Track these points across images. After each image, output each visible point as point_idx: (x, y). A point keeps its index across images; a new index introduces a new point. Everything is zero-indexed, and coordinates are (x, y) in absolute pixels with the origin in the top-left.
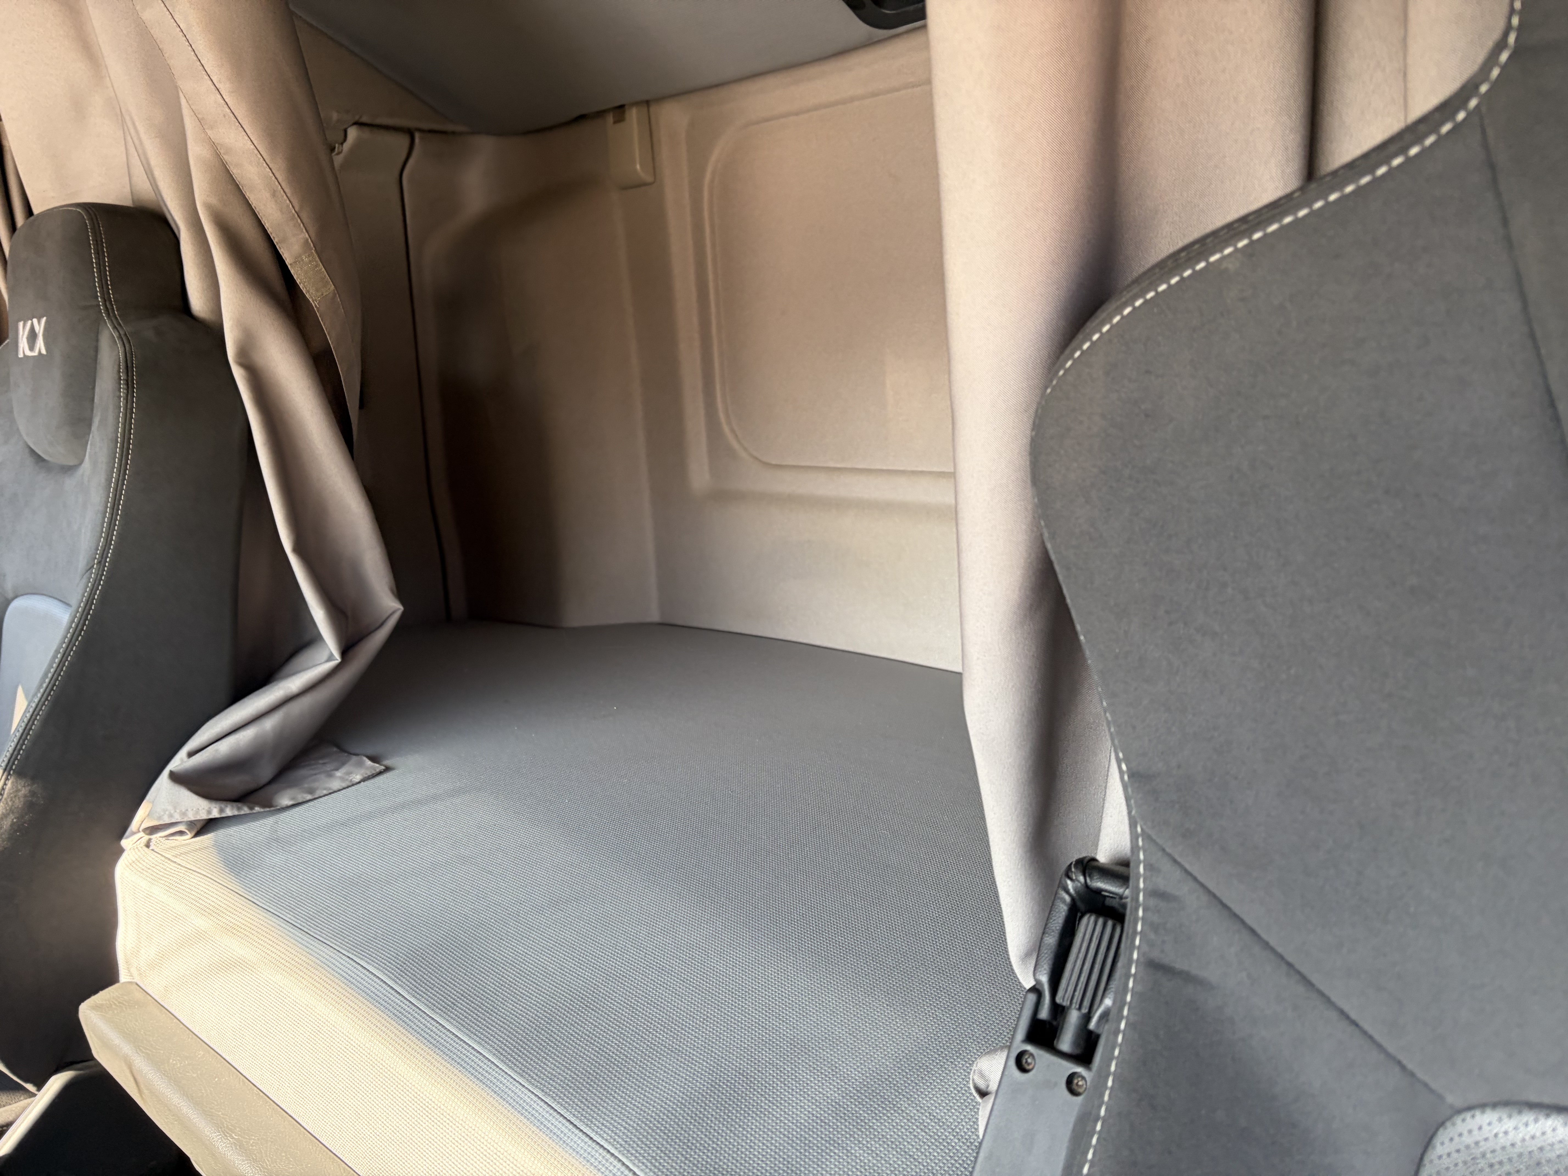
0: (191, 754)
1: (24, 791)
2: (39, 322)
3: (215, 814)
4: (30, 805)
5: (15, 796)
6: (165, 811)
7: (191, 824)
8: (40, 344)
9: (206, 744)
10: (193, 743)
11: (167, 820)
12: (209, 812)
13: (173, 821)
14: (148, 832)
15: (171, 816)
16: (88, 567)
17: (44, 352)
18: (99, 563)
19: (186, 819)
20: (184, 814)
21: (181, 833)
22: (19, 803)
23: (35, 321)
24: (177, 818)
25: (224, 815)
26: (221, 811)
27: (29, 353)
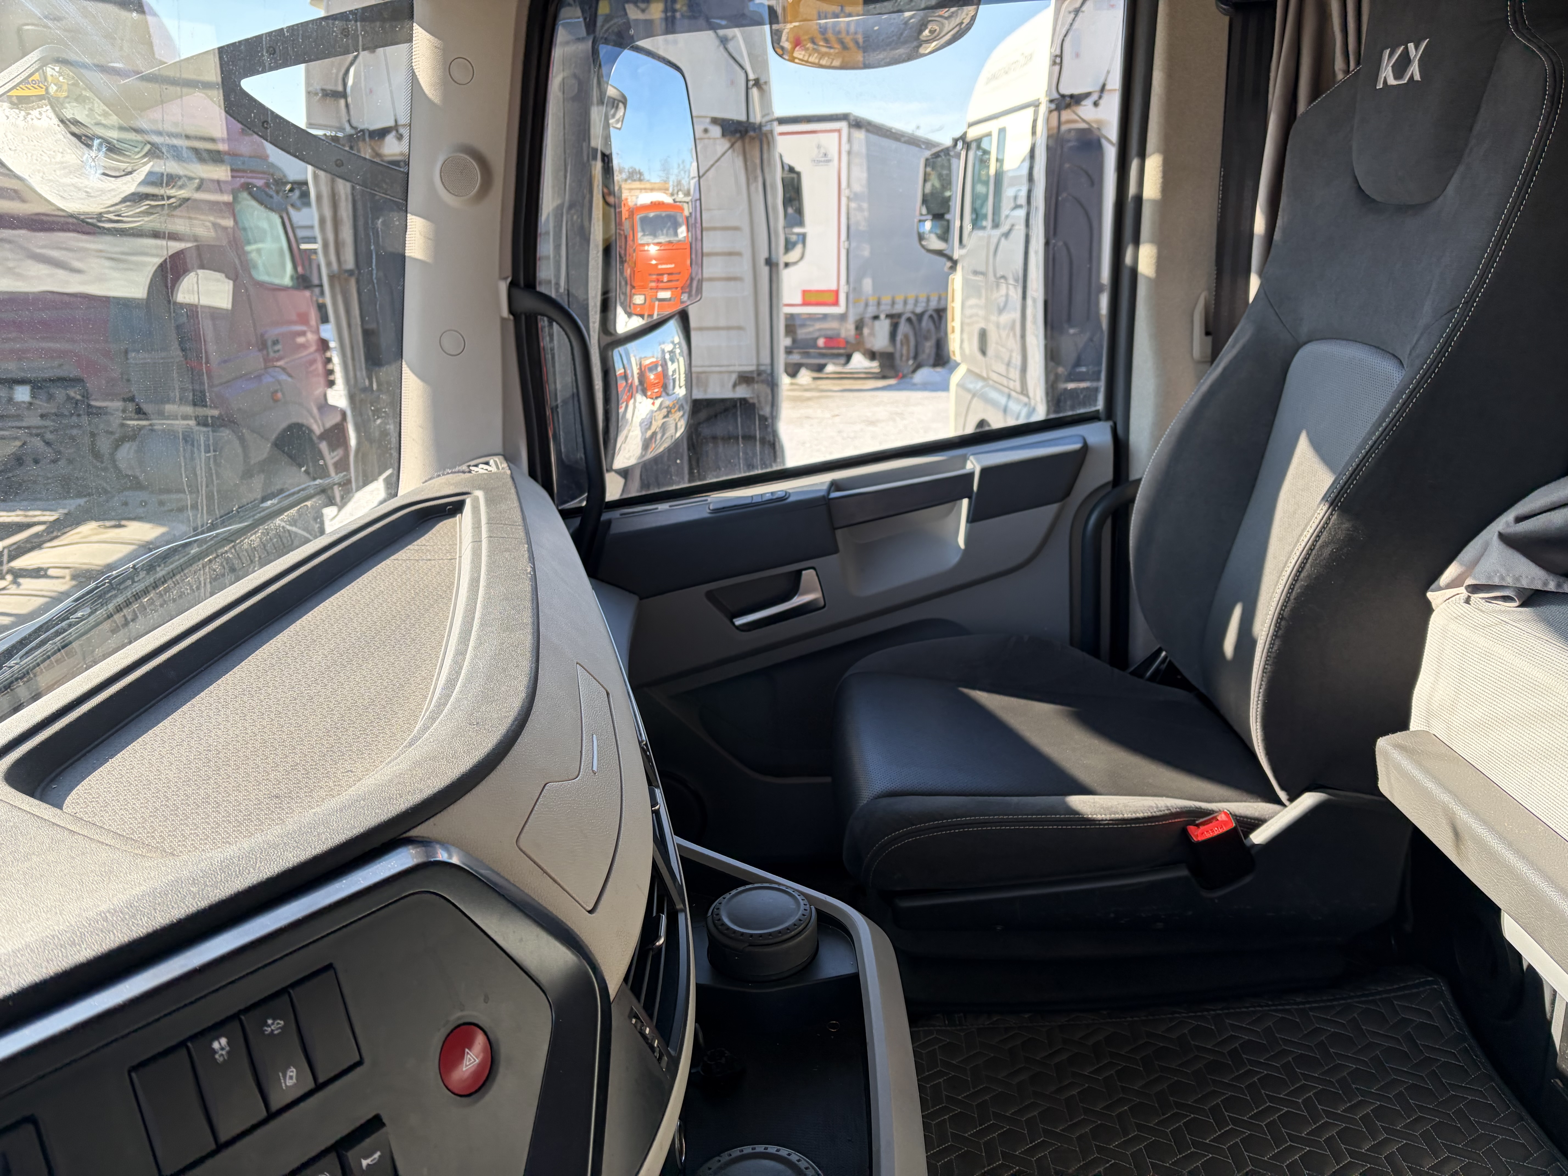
0: (1519, 519)
1: (1346, 525)
2: (1417, 48)
3: (1552, 587)
4: (1350, 540)
5: (1338, 528)
6: (1496, 572)
7: (1520, 591)
8: (1414, 70)
9: (1538, 511)
10: (1522, 507)
11: (1496, 581)
12: (1546, 584)
13: (1504, 584)
14: (1469, 590)
15: (1502, 578)
16: (1451, 308)
17: (1417, 77)
18: (1466, 303)
19: (1518, 585)
20: (1518, 579)
21: (1506, 599)
22: (1341, 535)
23: (1411, 46)
24: (1509, 581)
25: (1561, 591)
26: (1559, 585)
27: (1392, 81)
